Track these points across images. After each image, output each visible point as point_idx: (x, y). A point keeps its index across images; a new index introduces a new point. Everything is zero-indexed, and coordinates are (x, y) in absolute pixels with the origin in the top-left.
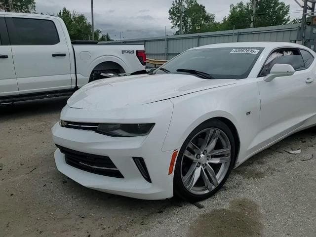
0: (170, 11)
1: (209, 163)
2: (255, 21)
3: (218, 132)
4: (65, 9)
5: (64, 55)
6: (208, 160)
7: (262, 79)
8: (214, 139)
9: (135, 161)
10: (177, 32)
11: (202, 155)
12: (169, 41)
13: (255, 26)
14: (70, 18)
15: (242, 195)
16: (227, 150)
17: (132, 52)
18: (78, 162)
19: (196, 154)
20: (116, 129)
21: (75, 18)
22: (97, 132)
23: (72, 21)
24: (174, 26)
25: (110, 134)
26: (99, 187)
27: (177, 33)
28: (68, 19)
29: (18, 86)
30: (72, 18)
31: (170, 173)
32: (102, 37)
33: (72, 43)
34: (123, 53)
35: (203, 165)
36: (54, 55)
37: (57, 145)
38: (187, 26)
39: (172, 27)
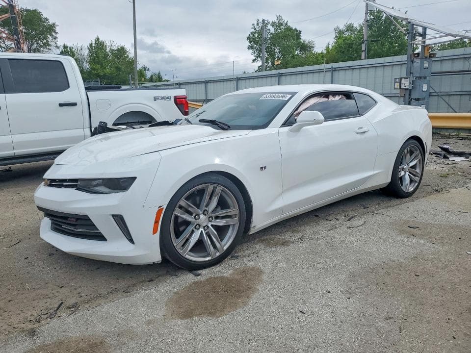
0: (249, 38)
1: (212, 225)
2: (369, 50)
3: (219, 189)
4: (98, 39)
5: (75, 104)
6: (211, 221)
7: (287, 129)
8: (215, 196)
9: (114, 219)
10: (259, 67)
11: (202, 216)
12: (240, 82)
13: (368, 57)
14: (105, 51)
15: (251, 263)
16: (234, 211)
17: (168, 98)
18: (60, 226)
19: (194, 214)
20: (97, 185)
21: (112, 51)
22: (78, 189)
23: (108, 55)
24: (255, 59)
25: (93, 191)
26: (79, 252)
27: (260, 69)
28: (102, 52)
29: (13, 145)
30: (108, 51)
31: (155, 232)
32: (152, 76)
33: (88, 89)
34: (155, 100)
35: (204, 227)
36: (61, 105)
37: (38, 207)
38: (274, 58)
39: (254, 61)
